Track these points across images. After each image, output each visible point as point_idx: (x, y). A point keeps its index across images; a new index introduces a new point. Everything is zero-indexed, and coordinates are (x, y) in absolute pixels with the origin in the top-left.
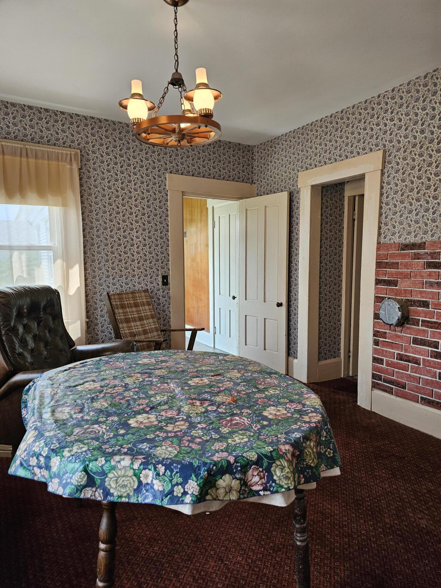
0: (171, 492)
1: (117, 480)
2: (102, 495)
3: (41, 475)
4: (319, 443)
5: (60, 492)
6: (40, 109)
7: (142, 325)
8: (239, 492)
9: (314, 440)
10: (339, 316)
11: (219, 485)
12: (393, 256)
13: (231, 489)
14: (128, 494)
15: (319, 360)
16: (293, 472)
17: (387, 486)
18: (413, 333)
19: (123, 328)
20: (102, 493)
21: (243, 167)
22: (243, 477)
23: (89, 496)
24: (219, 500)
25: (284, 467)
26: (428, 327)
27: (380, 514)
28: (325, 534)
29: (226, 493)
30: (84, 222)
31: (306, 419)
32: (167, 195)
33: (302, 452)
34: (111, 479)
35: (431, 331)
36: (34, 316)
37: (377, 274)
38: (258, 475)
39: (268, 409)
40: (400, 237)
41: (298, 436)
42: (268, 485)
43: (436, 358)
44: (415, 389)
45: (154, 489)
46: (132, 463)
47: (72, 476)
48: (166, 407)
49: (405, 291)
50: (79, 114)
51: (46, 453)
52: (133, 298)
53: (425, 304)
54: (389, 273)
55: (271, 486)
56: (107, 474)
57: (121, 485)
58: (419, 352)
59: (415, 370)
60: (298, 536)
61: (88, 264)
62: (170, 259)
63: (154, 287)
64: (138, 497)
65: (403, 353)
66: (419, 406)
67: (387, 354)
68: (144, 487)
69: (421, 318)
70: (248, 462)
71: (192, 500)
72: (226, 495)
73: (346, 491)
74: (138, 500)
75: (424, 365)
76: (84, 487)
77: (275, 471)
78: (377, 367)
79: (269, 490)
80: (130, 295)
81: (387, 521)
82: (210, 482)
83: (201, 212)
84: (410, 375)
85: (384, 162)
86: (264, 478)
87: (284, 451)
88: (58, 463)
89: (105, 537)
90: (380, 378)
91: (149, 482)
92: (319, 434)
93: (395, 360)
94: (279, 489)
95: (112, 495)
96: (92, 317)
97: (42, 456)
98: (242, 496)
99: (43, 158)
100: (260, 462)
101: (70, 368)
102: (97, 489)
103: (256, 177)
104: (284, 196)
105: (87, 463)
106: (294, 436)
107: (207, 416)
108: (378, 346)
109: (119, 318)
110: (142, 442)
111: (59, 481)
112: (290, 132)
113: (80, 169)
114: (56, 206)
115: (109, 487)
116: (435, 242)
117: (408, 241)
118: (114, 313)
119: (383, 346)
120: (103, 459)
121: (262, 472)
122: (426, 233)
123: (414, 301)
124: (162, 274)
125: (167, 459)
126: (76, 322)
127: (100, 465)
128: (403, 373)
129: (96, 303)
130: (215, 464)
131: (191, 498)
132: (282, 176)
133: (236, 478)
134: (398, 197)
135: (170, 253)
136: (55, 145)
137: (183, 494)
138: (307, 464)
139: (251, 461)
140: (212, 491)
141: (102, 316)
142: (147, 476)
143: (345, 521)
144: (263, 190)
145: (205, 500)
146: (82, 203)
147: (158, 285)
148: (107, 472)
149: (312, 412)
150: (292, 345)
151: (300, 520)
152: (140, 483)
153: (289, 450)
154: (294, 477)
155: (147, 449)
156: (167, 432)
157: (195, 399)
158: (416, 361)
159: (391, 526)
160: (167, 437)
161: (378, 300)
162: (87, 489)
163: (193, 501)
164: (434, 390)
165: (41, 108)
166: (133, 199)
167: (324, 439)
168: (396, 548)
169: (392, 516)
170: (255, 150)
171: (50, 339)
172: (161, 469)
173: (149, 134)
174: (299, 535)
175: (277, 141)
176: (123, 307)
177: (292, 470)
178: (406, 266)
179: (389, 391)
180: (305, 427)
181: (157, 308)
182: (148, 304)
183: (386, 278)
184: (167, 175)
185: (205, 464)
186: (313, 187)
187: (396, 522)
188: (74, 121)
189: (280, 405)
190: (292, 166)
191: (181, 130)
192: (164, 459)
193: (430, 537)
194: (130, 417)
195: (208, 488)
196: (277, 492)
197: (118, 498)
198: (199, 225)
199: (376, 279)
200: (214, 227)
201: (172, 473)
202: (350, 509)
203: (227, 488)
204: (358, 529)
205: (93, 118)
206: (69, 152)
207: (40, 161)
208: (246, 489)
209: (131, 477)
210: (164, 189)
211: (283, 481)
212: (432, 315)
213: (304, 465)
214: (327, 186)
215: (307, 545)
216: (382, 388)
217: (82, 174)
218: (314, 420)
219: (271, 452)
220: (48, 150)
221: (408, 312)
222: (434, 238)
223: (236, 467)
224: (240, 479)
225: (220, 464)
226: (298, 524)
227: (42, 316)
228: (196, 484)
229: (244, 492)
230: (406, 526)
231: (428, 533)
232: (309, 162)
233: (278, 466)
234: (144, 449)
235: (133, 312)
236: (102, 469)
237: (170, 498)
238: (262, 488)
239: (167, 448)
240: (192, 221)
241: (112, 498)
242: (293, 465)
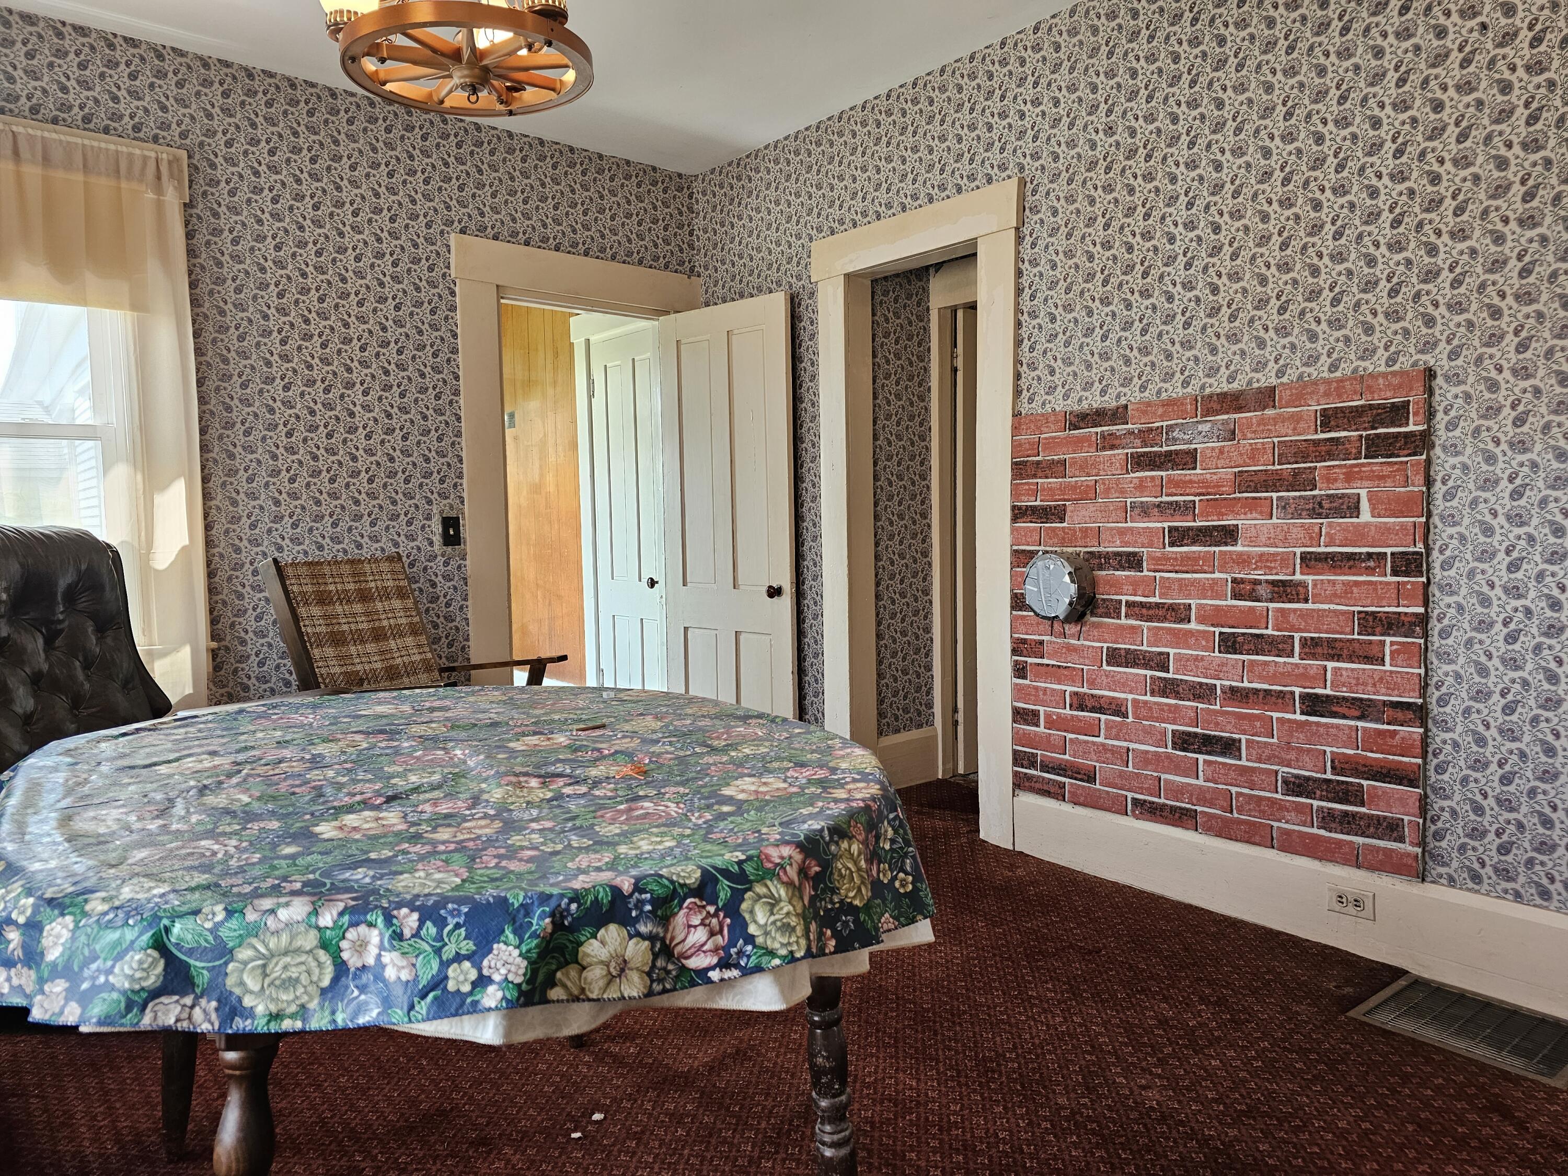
0: (439, 982)
1: (264, 966)
2: (214, 1016)
3: (11, 987)
4: (874, 856)
5: (71, 1015)
6: (59, 25)
7: (382, 653)
8: (649, 974)
9: (860, 838)
10: (926, 617)
11: (588, 955)
12: (1051, 444)
13: (624, 966)
14: (303, 1006)
15: (880, 733)
16: (803, 916)
17: (1058, 1019)
18: (1106, 636)
19: (325, 659)
20: (217, 1010)
21: (666, 229)
22: (661, 931)
23: (171, 1021)
24: (589, 1000)
25: (778, 901)
26: (1141, 618)
27: (1045, 1087)
28: (903, 1152)
29: (611, 979)
30: (202, 359)
31: (841, 794)
32: (453, 293)
33: (827, 866)
34: (245, 963)
35: (1149, 628)
36: (32, 615)
37: (1015, 492)
38: (703, 924)
39: (739, 782)
40: (1066, 396)
41: (817, 827)
42: (733, 951)
43: (1164, 694)
44: (1118, 781)
45: (384, 981)
46: (315, 912)
47: (113, 966)
48: (437, 794)
49: (1085, 531)
50: (185, 49)
51: (29, 912)
52: (354, 575)
53: (1133, 561)
54: (1043, 490)
55: (740, 953)
56: (231, 951)
57: (277, 982)
58: (1123, 686)
59: (1117, 732)
60: (826, 1132)
61: (215, 482)
62: (465, 471)
63: (419, 549)
64: (333, 1013)
65: (1085, 690)
66: (1129, 822)
67: (1047, 698)
68: (354, 979)
69: (1124, 598)
70: (675, 889)
71: (504, 998)
72: (609, 983)
73: (956, 1041)
74: (334, 1021)
75: (1136, 716)
76: (155, 994)
77: (752, 912)
78: (1026, 734)
79: (737, 966)
80: (346, 569)
81: (1062, 1101)
82: (561, 949)
83: (556, 355)
84: (1103, 745)
85: (1021, 209)
86: (721, 932)
87: (778, 861)
88: (66, 935)
89: (234, 1165)
90: (1031, 761)
91: (370, 961)
92: (872, 826)
93: (1068, 711)
94: (765, 959)
95: (249, 1013)
96: (228, 638)
97: (14, 923)
98: (657, 987)
99: (68, 166)
100: (709, 890)
101: (138, 730)
102: (197, 998)
103: (699, 260)
104: (777, 303)
105: (165, 922)
106: (806, 826)
107: (559, 806)
108: (1025, 678)
109: (309, 630)
110: (355, 866)
111: (67, 985)
112: (786, 138)
113: (188, 206)
114: (113, 307)
115: (237, 991)
116: (1149, 404)
117: (1085, 405)
118: (296, 618)
119: (1038, 677)
120: (219, 908)
121: (716, 915)
122: (1127, 382)
123: (1107, 556)
124: (441, 512)
125: (429, 895)
126: (176, 650)
127: (208, 925)
128: (1086, 742)
129: (240, 596)
130: (576, 897)
131: (500, 994)
132: (770, 253)
133: (638, 934)
134: (1059, 295)
135: (464, 454)
136: (106, 130)
137: (475, 984)
138: (842, 902)
139: (683, 886)
140: (567, 976)
141: (261, 634)
142: (361, 946)
143: (955, 1113)
144: (720, 291)
145: (545, 1001)
146: (195, 302)
147: (431, 543)
148: (231, 944)
149: (855, 781)
150: (809, 699)
151: (830, 1085)
152: (341, 968)
153: (790, 857)
154: (807, 931)
155: (367, 880)
156: (434, 843)
157: (526, 774)
158: (1118, 709)
159: (1073, 1113)
160: (434, 853)
161: (1022, 558)
162: (164, 999)
163: (508, 1001)
164: (1163, 776)
165: (64, 24)
166: (353, 299)
167: (887, 847)
168: (1088, 1163)
169: (1074, 1090)
170: (698, 186)
171: (87, 686)
172: (409, 920)
173: (383, 60)
174: (828, 1128)
175: (753, 163)
176: (323, 599)
177: (799, 911)
178: (1084, 467)
179: (1056, 793)
180: (837, 809)
181: (427, 610)
182: (402, 594)
183: (1038, 503)
184: (454, 239)
185: (545, 898)
186: (850, 278)
187: (1082, 1101)
188: (169, 67)
189: (770, 772)
190: (793, 227)
191: (477, 55)
192: (417, 896)
193: (1169, 1128)
194: (318, 818)
195: (554, 967)
196: (758, 969)
197: (269, 1022)
198: (550, 391)
199: (1014, 508)
200: (591, 395)
201: (441, 928)
202: (967, 1085)
203: (613, 964)
204: (988, 1130)
205: (228, 65)
206: (153, 155)
207: (59, 174)
208: (670, 967)
209: (311, 951)
210: (444, 275)
211: (774, 939)
212: (1149, 586)
213: (833, 903)
214: (886, 278)
215: (853, 1154)
216: (1037, 786)
217: (195, 220)
218: (859, 796)
219: (740, 863)
220: (86, 142)
221: (1094, 583)
222: (1146, 394)
223: (640, 904)
224: (651, 938)
225: (591, 898)
226: (825, 1096)
227: (61, 617)
228: (516, 953)
229: (663, 975)
230: (1110, 1108)
231: (1163, 1119)
232: (836, 213)
233: (760, 897)
234: (357, 881)
235: (354, 615)
236: (216, 937)
237: (436, 998)
238: (715, 960)
239: (428, 875)
240: (529, 384)
241: (249, 1021)
242: (802, 898)
